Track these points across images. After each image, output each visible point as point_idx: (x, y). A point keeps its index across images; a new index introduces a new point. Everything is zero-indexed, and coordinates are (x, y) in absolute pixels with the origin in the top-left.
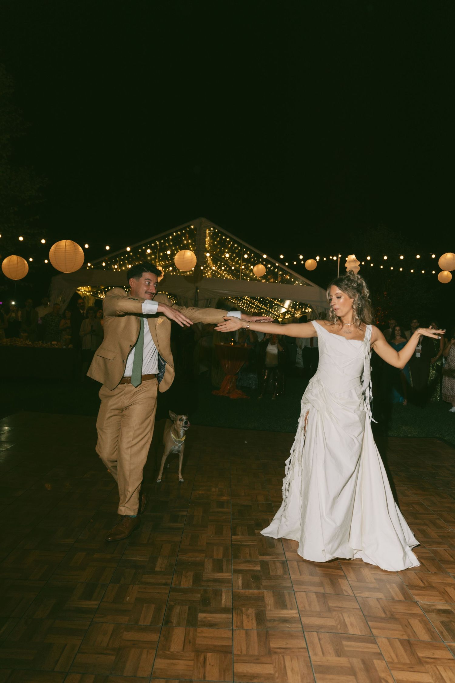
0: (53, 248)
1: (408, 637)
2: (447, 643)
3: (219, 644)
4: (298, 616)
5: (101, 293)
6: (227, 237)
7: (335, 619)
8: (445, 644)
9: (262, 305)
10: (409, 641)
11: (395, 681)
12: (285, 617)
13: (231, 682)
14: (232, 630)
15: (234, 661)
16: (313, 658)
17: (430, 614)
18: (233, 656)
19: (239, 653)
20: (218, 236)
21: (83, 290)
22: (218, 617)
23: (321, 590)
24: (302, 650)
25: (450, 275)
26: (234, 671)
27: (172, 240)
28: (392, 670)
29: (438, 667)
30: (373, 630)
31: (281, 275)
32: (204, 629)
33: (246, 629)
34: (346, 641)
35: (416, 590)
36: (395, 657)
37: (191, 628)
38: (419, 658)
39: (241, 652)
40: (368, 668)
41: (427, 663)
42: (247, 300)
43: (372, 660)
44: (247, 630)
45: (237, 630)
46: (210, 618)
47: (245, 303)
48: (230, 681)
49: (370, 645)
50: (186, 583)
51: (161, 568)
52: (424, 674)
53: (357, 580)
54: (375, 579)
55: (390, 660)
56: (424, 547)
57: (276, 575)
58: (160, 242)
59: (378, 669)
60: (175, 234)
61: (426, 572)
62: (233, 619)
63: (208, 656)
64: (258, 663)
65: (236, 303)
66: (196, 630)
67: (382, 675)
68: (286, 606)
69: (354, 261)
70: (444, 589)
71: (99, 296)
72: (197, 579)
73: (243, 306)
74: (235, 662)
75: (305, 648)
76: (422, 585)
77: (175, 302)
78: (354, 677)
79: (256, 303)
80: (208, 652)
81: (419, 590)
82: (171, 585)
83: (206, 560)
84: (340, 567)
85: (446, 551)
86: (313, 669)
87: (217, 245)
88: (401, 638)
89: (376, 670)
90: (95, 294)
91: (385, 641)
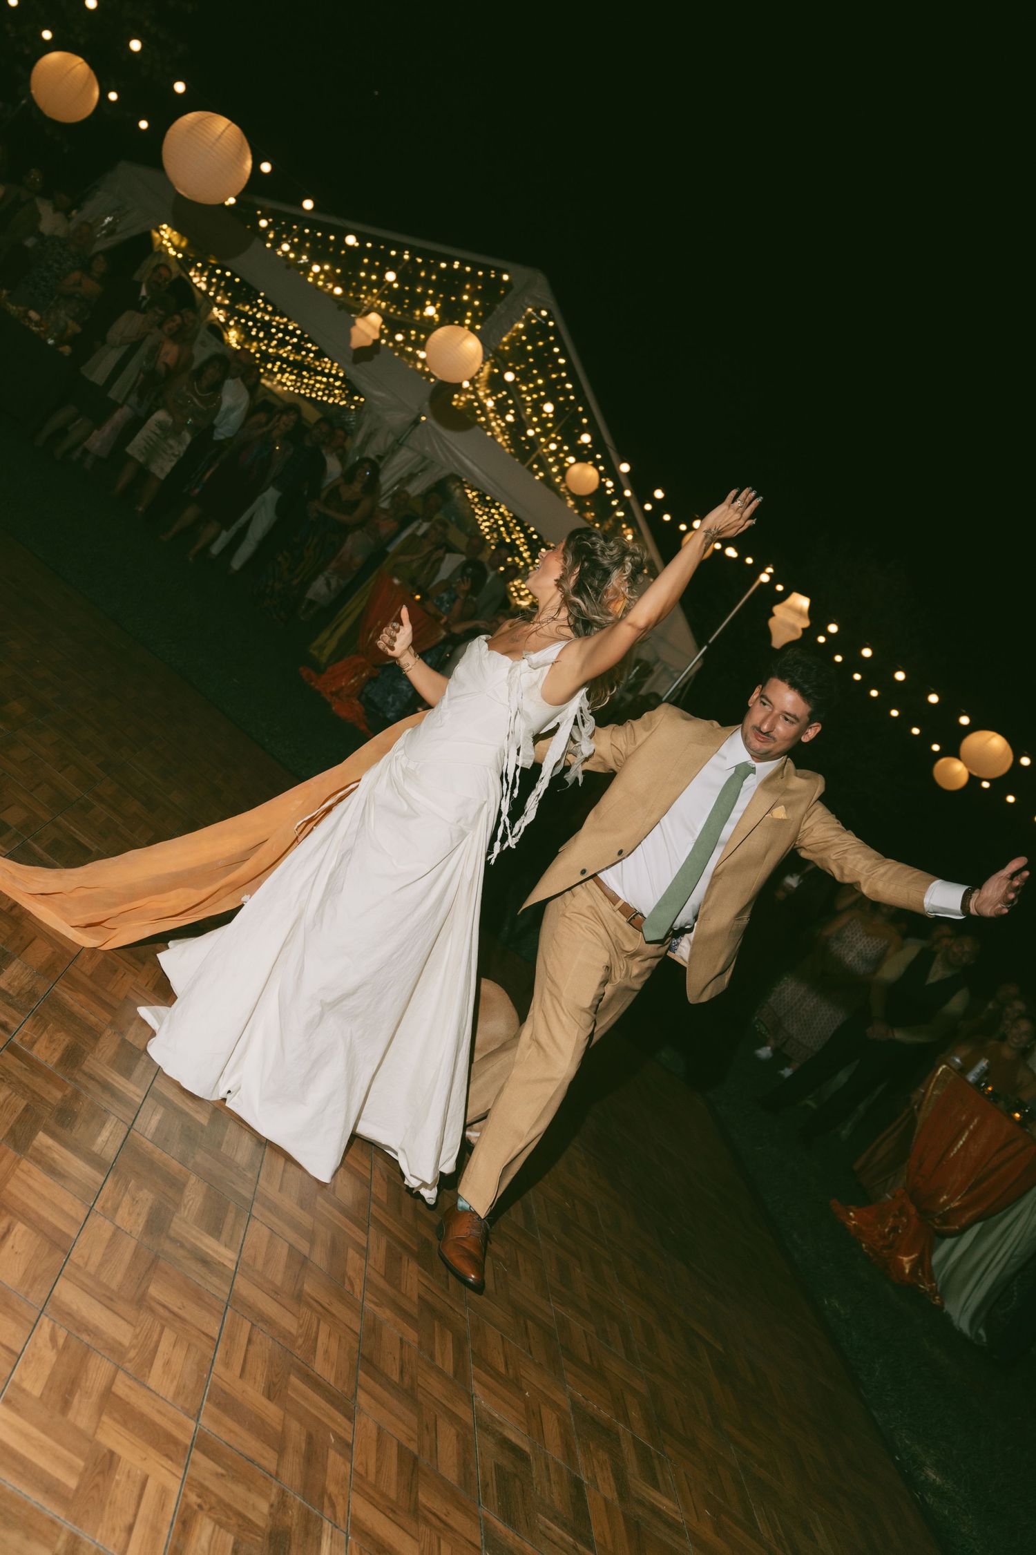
0: (191, 117)
1: (419, 1452)
2: (483, 1511)
3: (51, 1219)
4: (234, 1268)
5: (201, 271)
6: (563, 354)
7: (301, 1322)
8: (480, 1509)
9: (526, 550)
10: (415, 1459)
11: (348, 1515)
12: (207, 1253)
13: (38, 1309)
14: (89, 1209)
15: (63, 1272)
16: (218, 1368)
17: (486, 1435)
18: (66, 1260)
19: (81, 1264)
20: (544, 337)
21: (166, 236)
22: (77, 1166)
23: (304, 1247)
24: (204, 1338)
25: (963, 779)
26: (53, 1292)
27: (441, 273)
28: (355, 1491)
29: (442, 1542)
30: (360, 1393)
31: (619, 520)
32: (36, 1170)
33: (119, 1225)
34: (298, 1378)
35: (484, 1372)
36: (374, 1471)
37: (11, 1150)
38: (416, 1502)
39: (86, 1264)
40: (313, 1457)
41: (427, 1522)
42: (501, 514)
43: (328, 1447)
44: (119, 1228)
45: (98, 1215)
46: (59, 1155)
47: (492, 517)
48: (36, 1306)
49: (340, 1418)
50: (47, 1051)
51: (9, 984)
52: (408, 1538)
53: (383, 1274)
54: (419, 1297)
55: (361, 1470)
56: (549, 1300)
57: (232, 1158)
58: (412, 259)
59: (329, 1470)
60: (456, 265)
61: (523, 1351)
62: (101, 1188)
63: (16, 1230)
64: (108, 1307)
65: (472, 503)
66: (19, 1162)
67: (332, 1488)
68: (221, 1232)
69: (800, 612)
70: (539, 1407)
71: (192, 274)
72: (72, 1058)
73: (484, 521)
74: (64, 1276)
75: (212, 1339)
76: (502, 1370)
77: (344, 405)
78: (276, 1456)
79: (517, 536)
80: (19, 1220)
81: (491, 1376)
82: (13, 1037)
83: (109, 1032)
84: (367, 1224)
85: (586, 1336)
86: (208, 1388)
87: (530, 354)
88: (405, 1443)
89: (325, 1470)
90: (186, 264)
91: (372, 1427)
